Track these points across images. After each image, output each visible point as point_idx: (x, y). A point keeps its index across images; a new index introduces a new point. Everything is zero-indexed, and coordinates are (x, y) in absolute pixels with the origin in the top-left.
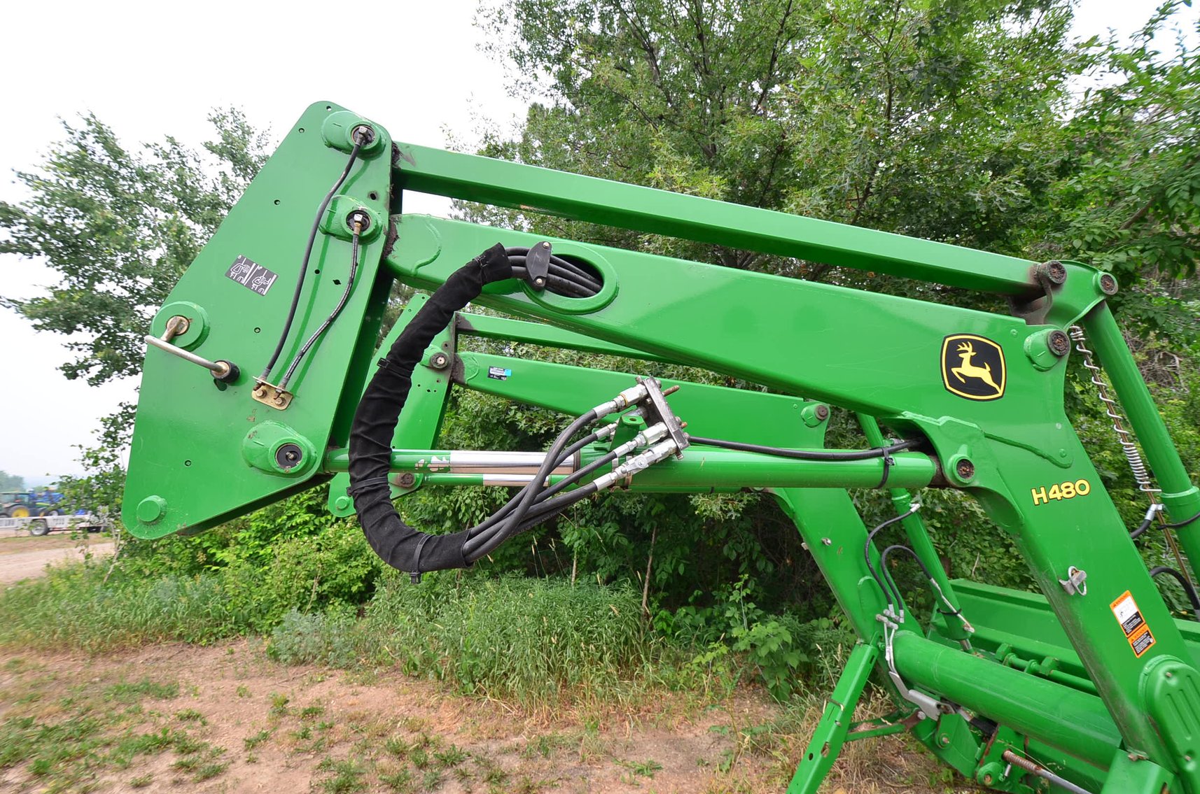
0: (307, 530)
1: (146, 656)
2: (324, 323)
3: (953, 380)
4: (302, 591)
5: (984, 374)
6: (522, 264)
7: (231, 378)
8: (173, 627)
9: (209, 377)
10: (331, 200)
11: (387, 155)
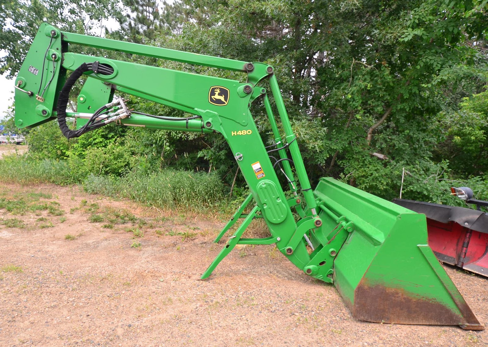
0: (102, 145)
1: (42, 187)
2: (49, 82)
3: (212, 100)
4: (98, 169)
5: (222, 98)
6: (91, 67)
7: (32, 95)
8: (50, 178)
9: (27, 95)
10: (48, 51)
11: (60, 38)
